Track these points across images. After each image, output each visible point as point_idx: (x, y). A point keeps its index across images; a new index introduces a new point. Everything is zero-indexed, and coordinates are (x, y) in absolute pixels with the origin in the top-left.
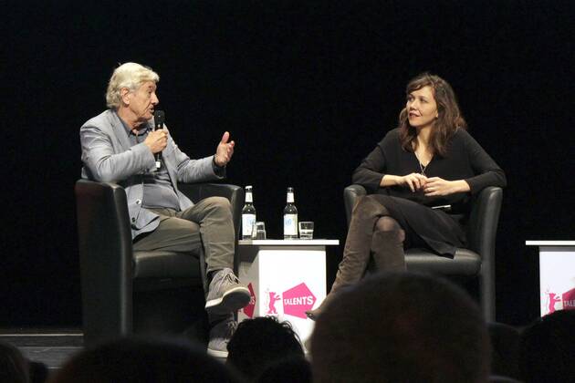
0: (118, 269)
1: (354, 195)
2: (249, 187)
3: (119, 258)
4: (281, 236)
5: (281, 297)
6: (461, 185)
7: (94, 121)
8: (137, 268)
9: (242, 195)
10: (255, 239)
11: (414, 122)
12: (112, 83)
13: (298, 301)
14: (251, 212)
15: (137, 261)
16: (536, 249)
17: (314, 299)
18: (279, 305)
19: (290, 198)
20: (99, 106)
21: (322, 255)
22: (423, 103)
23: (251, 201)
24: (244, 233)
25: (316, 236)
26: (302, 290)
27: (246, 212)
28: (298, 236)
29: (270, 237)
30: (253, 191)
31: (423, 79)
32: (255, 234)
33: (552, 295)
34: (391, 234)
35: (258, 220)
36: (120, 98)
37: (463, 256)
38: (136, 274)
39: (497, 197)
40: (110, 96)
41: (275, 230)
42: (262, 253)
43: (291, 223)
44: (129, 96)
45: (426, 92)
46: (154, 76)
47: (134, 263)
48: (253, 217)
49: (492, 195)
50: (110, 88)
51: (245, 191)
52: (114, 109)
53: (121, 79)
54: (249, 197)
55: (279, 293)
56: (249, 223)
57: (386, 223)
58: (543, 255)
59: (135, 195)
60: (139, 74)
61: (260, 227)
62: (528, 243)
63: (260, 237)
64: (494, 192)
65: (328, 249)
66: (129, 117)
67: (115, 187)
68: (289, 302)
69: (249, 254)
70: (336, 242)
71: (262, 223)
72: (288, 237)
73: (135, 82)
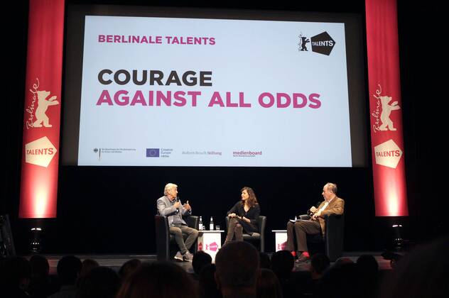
2: (201, 217)
7: (160, 199)
9: (199, 219)
11: (243, 199)
16: (275, 233)
17: (218, 246)
18: (208, 248)
19: (212, 220)
20: (162, 195)
21: (220, 235)
22: (245, 195)
24: (200, 229)
26: (215, 244)
27: (200, 223)
29: (206, 230)
31: (244, 188)
33: (279, 244)
34: (239, 228)
36: (167, 192)
37: (255, 234)
40: (165, 192)
41: (207, 228)
42: (204, 234)
43: (212, 226)
44: (170, 192)
45: (245, 191)
46: (176, 186)
47: (170, 238)
50: (165, 190)
52: (166, 196)
54: (201, 220)
56: (201, 226)
57: (239, 225)
58: (276, 234)
59: (171, 220)
62: (273, 231)
63: (203, 230)
65: (222, 233)
66: (170, 197)
68: (211, 247)
69: (201, 234)
70: (223, 231)
71: (204, 226)
72: (211, 230)
73: (171, 188)
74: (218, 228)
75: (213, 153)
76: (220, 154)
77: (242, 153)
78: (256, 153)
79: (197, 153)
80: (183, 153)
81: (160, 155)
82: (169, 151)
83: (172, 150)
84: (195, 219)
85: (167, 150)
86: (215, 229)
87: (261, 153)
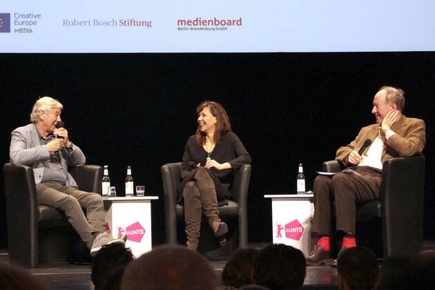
0: (29, 216)
1: (167, 170)
2: (106, 166)
3: (30, 209)
4: (124, 195)
5: (125, 230)
6: (227, 165)
7: (19, 129)
8: (41, 216)
10: (110, 196)
12: (35, 108)
13: (135, 232)
14: (108, 181)
15: (40, 211)
16: (270, 200)
17: (144, 231)
19: (129, 172)
21: (149, 205)
22: (208, 118)
23: (107, 174)
24: (103, 193)
25: (146, 194)
27: (104, 181)
28: (135, 194)
29: (118, 196)
30: (108, 169)
31: (205, 104)
32: (109, 194)
33: (279, 226)
35: (111, 186)
36: (38, 116)
38: (40, 218)
39: (248, 170)
40: (33, 115)
41: (121, 192)
42: (113, 205)
43: (129, 187)
44: (44, 115)
45: (206, 110)
46: (60, 105)
47: (39, 213)
48: (109, 184)
49: (246, 169)
50: (34, 110)
51: (104, 168)
52: (35, 123)
53: (40, 105)
54: (106, 172)
56: (106, 187)
58: (274, 203)
60: (51, 103)
61: (113, 190)
62: (266, 196)
63: (112, 195)
64: (247, 167)
65: (152, 201)
67: (27, 168)
68: (129, 233)
69: (107, 205)
70: (157, 198)
71: (114, 187)
72: (128, 195)
73: (47, 106)
74: (140, 192)
75: (132, 22)
76: (149, 24)
77: (198, 23)
78: (230, 23)
79: (96, 23)
80: (65, 23)
81: (13, 27)
82: (31, 19)
83: (38, 16)
84: (93, 172)
85: (28, 16)
87: (239, 22)
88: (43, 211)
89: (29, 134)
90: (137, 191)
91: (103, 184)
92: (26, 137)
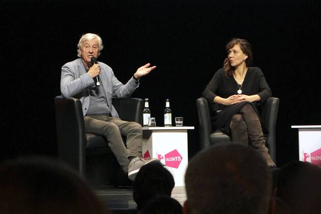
1: (202, 103)
2: (147, 99)
4: (163, 125)
5: (164, 157)
6: (256, 97)
9: (143, 103)
13: (173, 159)
14: (148, 113)
15: (88, 139)
17: (182, 158)
19: (168, 104)
21: (186, 134)
22: (237, 54)
23: (148, 106)
24: (145, 124)
26: (175, 153)
27: (145, 113)
29: (157, 125)
30: (149, 101)
32: (150, 124)
33: (305, 154)
35: (151, 117)
38: (87, 145)
39: (277, 103)
41: (160, 122)
42: (154, 134)
43: (168, 118)
45: (237, 47)
47: (86, 140)
48: (149, 115)
49: (274, 102)
51: (145, 101)
54: (147, 105)
55: (163, 155)
56: (147, 118)
58: (301, 133)
61: (153, 120)
62: (293, 127)
63: (152, 125)
64: (275, 100)
65: (189, 131)
67: (75, 100)
68: (168, 160)
69: (147, 135)
70: (193, 128)
71: (154, 118)
72: (167, 125)
74: (179, 122)
86: (174, 124)
88: (91, 139)
89: (77, 68)
90: (176, 122)
91: (145, 115)
92: (74, 72)
